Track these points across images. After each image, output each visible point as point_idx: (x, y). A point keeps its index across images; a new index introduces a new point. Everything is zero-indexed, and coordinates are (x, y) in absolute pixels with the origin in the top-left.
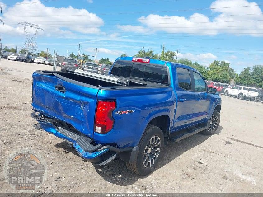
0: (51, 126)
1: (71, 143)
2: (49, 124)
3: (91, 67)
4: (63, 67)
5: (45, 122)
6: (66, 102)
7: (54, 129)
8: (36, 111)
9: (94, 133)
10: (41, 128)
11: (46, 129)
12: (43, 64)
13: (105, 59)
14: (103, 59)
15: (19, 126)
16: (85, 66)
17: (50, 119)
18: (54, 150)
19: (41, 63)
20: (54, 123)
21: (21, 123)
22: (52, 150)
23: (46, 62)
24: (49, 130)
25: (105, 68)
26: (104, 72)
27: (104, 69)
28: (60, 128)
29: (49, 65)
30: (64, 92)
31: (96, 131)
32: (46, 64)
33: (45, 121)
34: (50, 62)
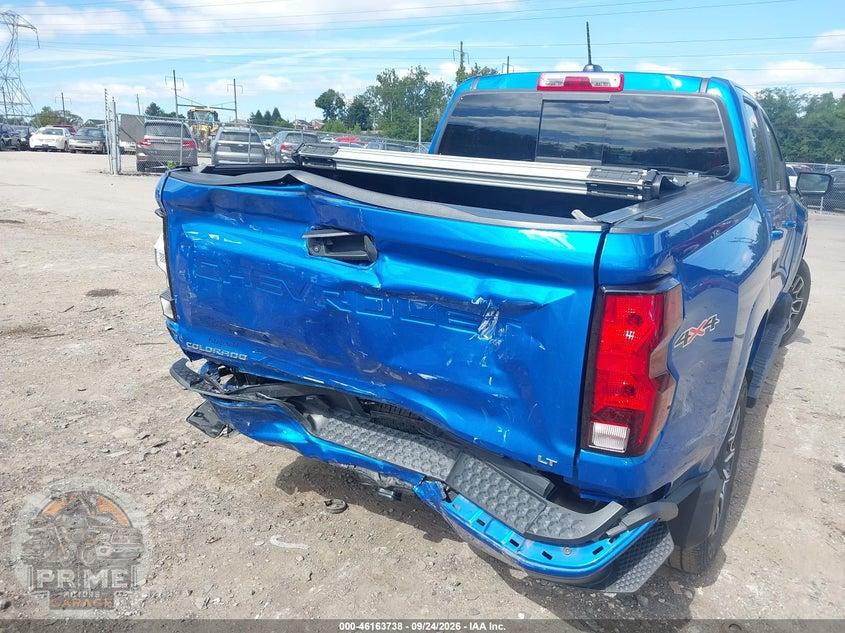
0: (280, 417)
1: (391, 481)
2: (272, 408)
3: (240, 144)
4: (142, 154)
5: (253, 403)
6: (387, 311)
7: (294, 428)
8: (194, 356)
9: (577, 452)
10: (220, 427)
11: (252, 433)
12: (63, 151)
13: (268, 113)
14: (259, 113)
15: (90, 412)
16: (217, 146)
17: (271, 387)
18: (283, 505)
19: (54, 150)
20: (290, 400)
21: (93, 397)
22: (277, 509)
23: (73, 143)
24: (272, 435)
25: (286, 144)
26: (285, 158)
27: (283, 147)
28: (318, 419)
29: (85, 152)
30: (366, 262)
31: (598, 443)
32: (74, 151)
33: (252, 398)
34: (86, 141)
